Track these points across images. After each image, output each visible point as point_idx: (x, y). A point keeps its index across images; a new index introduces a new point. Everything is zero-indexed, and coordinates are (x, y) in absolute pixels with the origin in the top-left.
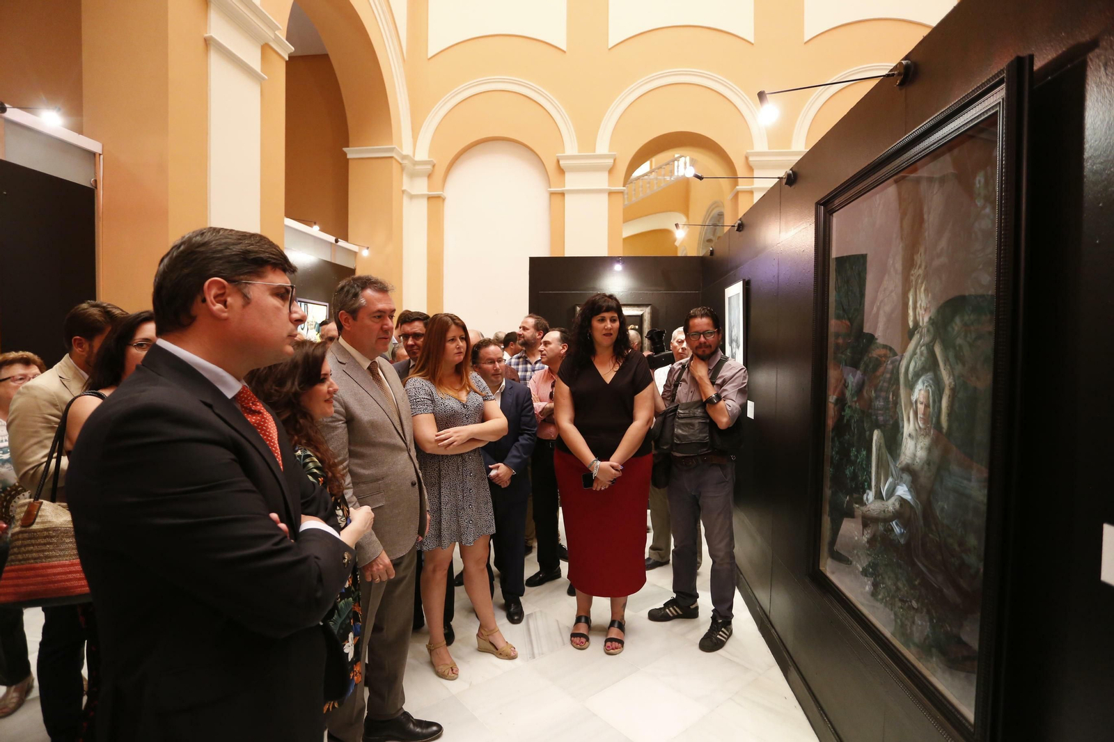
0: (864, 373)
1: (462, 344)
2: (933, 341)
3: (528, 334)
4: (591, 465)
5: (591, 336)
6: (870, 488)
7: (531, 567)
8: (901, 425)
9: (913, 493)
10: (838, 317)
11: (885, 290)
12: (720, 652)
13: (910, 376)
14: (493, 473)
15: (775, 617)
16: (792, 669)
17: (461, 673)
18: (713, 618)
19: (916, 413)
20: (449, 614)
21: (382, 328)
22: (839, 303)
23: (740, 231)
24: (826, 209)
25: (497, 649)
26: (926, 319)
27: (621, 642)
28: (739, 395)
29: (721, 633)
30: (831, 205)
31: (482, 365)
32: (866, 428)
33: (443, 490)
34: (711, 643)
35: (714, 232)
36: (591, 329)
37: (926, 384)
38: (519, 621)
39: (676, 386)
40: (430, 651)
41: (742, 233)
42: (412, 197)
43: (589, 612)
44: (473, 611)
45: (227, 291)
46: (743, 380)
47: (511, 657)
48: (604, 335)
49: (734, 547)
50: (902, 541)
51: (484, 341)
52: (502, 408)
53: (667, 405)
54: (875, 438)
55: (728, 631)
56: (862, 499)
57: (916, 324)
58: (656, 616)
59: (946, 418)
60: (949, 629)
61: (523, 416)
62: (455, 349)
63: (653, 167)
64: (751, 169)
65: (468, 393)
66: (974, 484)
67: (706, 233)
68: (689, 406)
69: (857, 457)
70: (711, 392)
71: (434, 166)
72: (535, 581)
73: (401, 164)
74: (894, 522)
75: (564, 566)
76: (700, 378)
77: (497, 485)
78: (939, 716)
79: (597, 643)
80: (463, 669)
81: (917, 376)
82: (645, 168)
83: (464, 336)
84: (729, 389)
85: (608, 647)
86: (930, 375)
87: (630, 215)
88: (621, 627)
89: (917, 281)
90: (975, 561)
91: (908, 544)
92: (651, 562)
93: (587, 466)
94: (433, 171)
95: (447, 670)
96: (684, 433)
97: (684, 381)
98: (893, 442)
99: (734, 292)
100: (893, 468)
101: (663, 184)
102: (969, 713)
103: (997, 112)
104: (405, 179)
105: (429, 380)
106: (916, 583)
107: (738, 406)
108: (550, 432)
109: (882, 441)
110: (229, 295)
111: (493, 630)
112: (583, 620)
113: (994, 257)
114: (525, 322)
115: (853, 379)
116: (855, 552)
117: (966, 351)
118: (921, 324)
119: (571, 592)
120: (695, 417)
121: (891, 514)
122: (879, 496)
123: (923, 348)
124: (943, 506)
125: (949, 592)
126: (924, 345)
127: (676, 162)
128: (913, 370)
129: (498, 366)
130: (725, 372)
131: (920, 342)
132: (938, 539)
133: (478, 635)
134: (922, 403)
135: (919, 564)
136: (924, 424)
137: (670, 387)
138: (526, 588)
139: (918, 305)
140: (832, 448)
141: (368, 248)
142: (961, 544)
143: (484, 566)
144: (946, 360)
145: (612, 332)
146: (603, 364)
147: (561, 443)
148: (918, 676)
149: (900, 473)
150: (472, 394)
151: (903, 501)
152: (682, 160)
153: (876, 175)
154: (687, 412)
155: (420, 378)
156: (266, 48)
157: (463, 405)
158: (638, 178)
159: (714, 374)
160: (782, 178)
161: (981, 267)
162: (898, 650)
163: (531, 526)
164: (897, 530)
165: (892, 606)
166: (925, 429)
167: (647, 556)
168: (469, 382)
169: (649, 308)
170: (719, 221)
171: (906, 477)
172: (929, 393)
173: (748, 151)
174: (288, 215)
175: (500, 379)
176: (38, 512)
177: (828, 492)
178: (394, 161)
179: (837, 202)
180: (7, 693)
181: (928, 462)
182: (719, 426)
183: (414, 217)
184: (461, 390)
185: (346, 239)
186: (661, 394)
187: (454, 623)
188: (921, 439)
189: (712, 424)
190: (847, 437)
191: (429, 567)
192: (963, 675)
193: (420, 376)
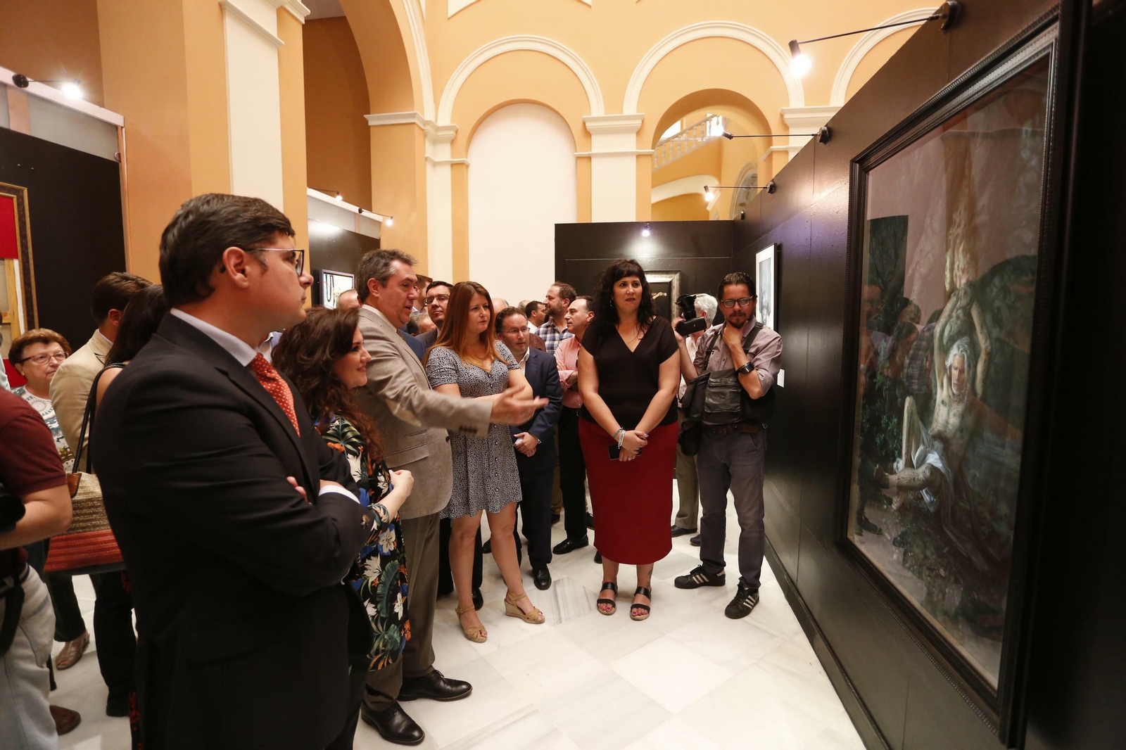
0: (898, 339)
1: (486, 312)
2: (970, 304)
3: (554, 303)
4: (616, 434)
5: (614, 303)
6: (900, 456)
7: (558, 535)
8: (934, 392)
9: (945, 461)
10: (872, 282)
11: (921, 251)
12: (746, 618)
13: (945, 340)
14: (518, 442)
15: (801, 586)
16: (818, 636)
17: (489, 636)
18: (740, 586)
19: (950, 379)
20: (477, 580)
21: (408, 297)
22: (873, 266)
23: (772, 193)
24: (861, 167)
25: (525, 614)
26: (964, 281)
27: (647, 609)
28: (772, 365)
29: (747, 600)
30: (866, 163)
31: (505, 334)
32: (898, 395)
33: (469, 459)
34: (737, 610)
35: (748, 195)
36: (614, 296)
37: (961, 349)
38: (546, 587)
39: (709, 353)
40: (460, 615)
41: (774, 194)
42: (435, 164)
43: (615, 579)
44: (501, 577)
45: (245, 260)
46: (778, 349)
47: (538, 621)
48: (627, 300)
49: (763, 516)
50: (932, 510)
51: (508, 309)
52: (527, 376)
53: (699, 373)
54: (907, 405)
55: (754, 599)
56: (892, 468)
57: (953, 288)
58: (682, 583)
59: (981, 384)
60: (976, 597)
61: (548, 385)
62: (478, 318)
63: (684, 128)
64: (786, 127)
65: (493, 362)
66: (1008, 451)
67: (738, 197)
68: (721, 374)
69: (887, 425)
70: (744, 361)
71: (457, 132)
72: (562, 549)
73: (423, 130)
74: (924, 491)
75: (591, 534)
76: (733, 346)
77: (523, 454)
78: (963, 682)
79: (623, 609)
80: (491, 632)
81: (952, 340)
82: (675, 129)
83: (487, 305)
84: (762, 359)
85: (634, 613)
86: (966, 339)
87: (659, 179)
88: (647, 593)
89: (955, 243)
90: (1005, 530)
91: (937, 513)
92: (676, 528)
93: (613, 435)
94: (456, 137)
95: (475, 633)
96: (715, 403)
97: (716, 348)
98: (925, 408)
99: (765, 257)
100: (924, 435)
101: (694, 146)
102: (993, 679)
103: (1049, 53)
104: (428, 146)
105: (454, 349)
106: (945, 551)
107: (771, 376)
108: (575, 402)
109: (914, 408)
110: (247, 264)
111: (520, 595)
112: (610, 586)
113: (1038, 213)
114: (551, 291)
115: (884, 345)
116: (884, 520)
117: (1005, 313)
118: (958, 286)
119: (598, 560)
120: (726, 386)
121: (921, 482)
122: (909, 464)
123: (959, 311)
124: (974, 474)
125: (978, 560)
126: (960, 308)
127: (708, 122)
128: (949, 334)
129: (522, 335)
130: (759, 341)
131: (956, 304)
132: (968, 508)
133: (505, 600)
134: (956, 369)
135: (949, 533)
136: (958, 390)
137: (702, 355)
138: (553, 555)
139: (956, 266)
140: (863, 416)
141: (392, 217)
142: (992, 512)
143: (511, 533)
144: (983, 324)
145: (634, 297)
146: (627, 331)
147: (586, 413)
148: (942, 642)
149: (932, 439)
150: (496, 362)
151: (933, 469)
152: (715, 119)
153: (916, 128)
154: (719, 380)
155: (444, 347)
156: (281, 12)
157: (488, 374)
158: (668, 140)
159: (747, 342)
160: (816, 135)
161: (1024, 223)
162: (923, 617)
163: (558, 495)
164: (927, 498)
165: (920, 575)
166: (959, 395)
167: (673, 524)
168: (494, 351)
169: (678, 274)
170: (752, 184)
171: (937, 444)
172: (964, 357)
173: (784, 108)
174: (311, 185)
175: (524, 347)
176: (78, 484)
177: (857, 461)
178: (416, 127)
179: (873, 159)
180: (66, 648)
181: (961, 429)
182: (751, 395)
183: (438, 184)
184: (485, 359)
185: (370, 209)
186: (693, 361)
187: (483, 588)
188: (954, 405)
189: (743, 394)
190: (878, 404)
191: (457, 534)
192: (988, 642)
193: (444, 346)
